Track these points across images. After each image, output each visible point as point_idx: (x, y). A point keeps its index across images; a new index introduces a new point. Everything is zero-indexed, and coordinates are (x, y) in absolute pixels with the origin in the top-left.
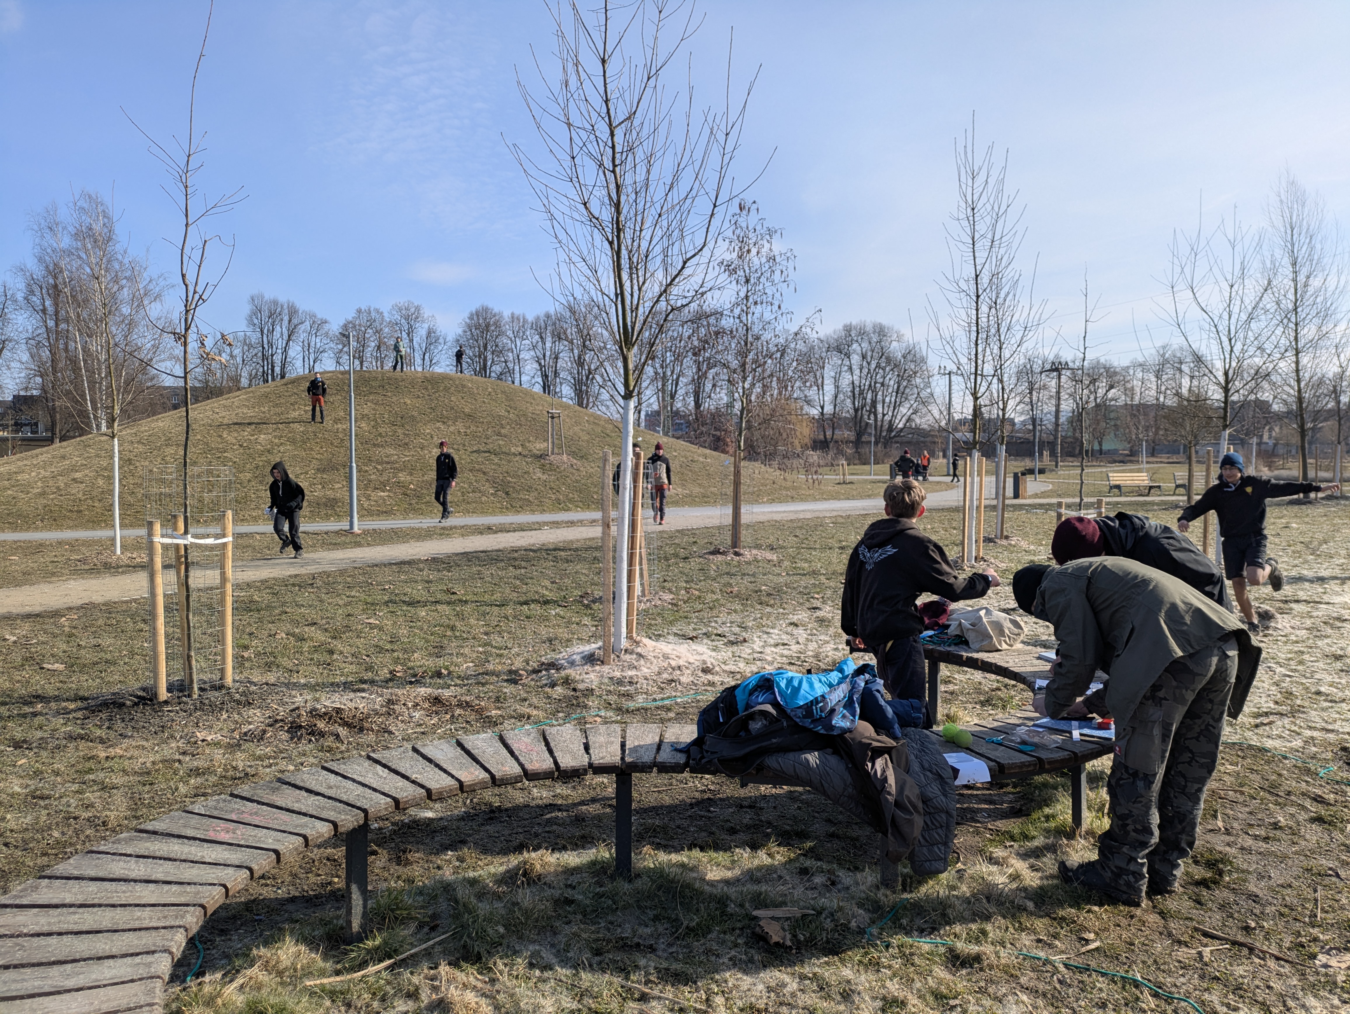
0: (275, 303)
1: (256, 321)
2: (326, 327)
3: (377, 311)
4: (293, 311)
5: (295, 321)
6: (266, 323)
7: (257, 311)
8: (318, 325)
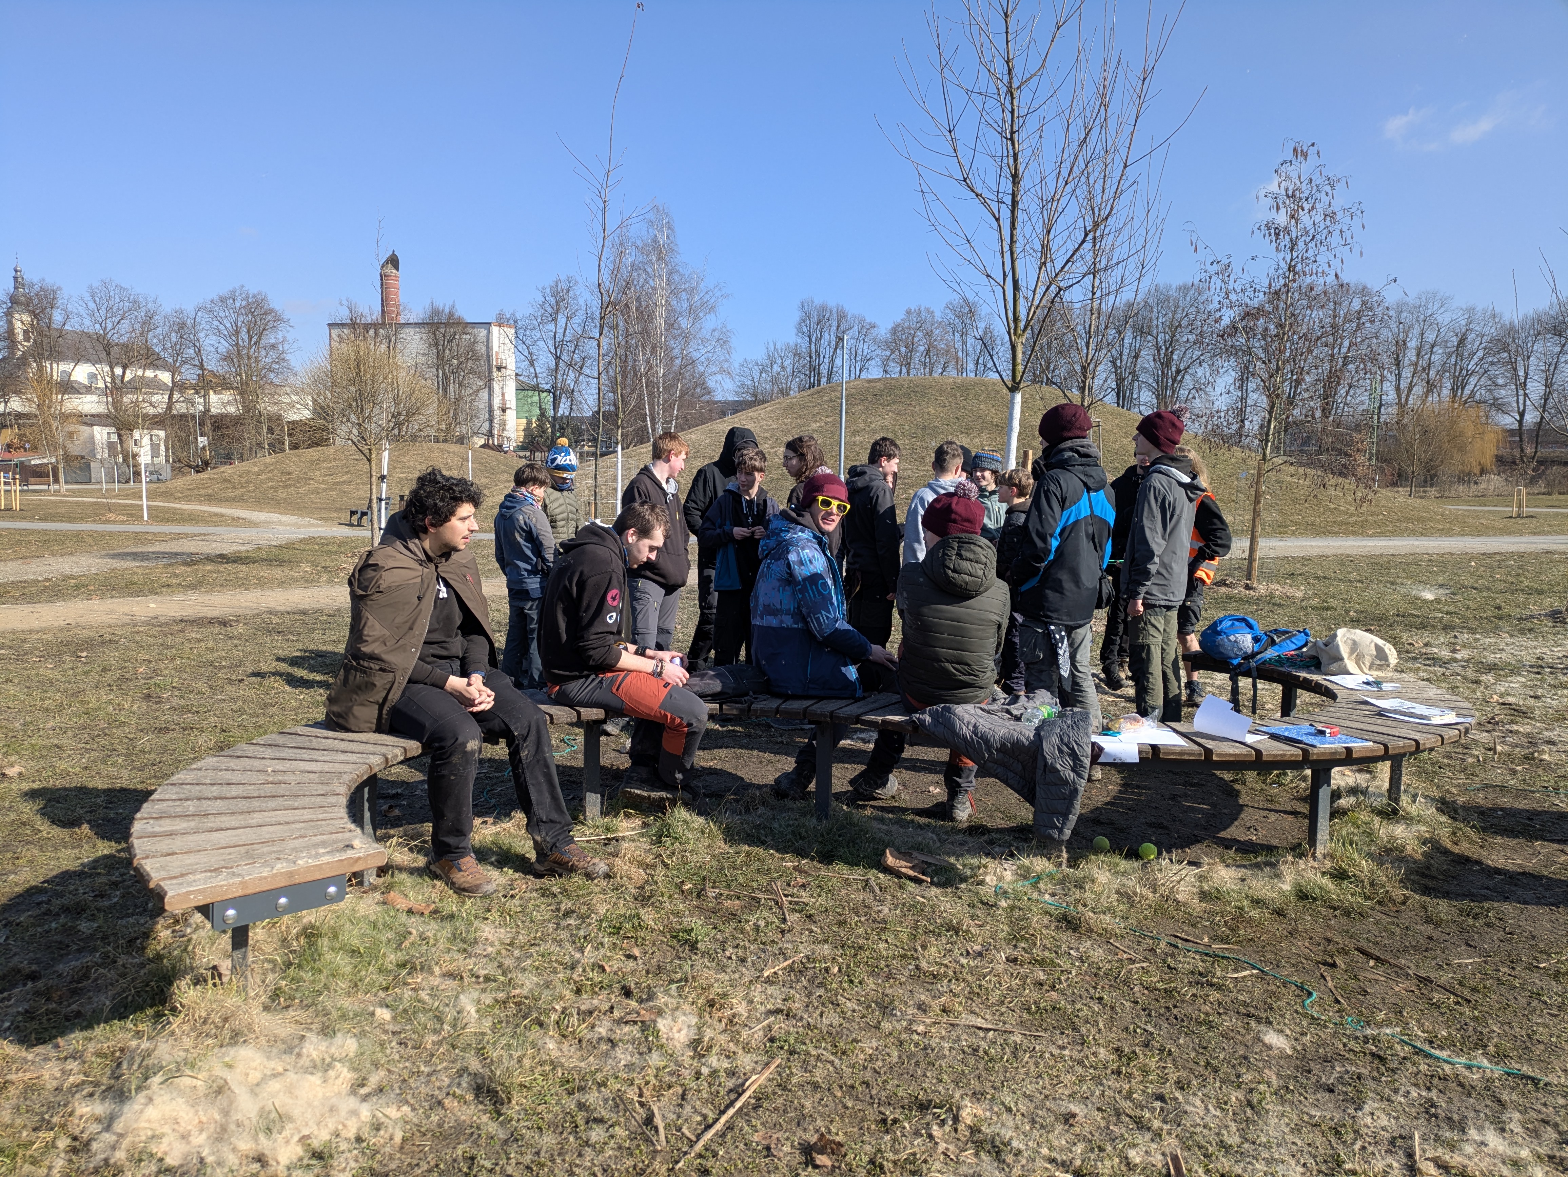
0: (824, 308)
1: (805, 329)
2: (874, 332)
3: (928, 310)
4: (842, 316)
5: (843, 327)
6: (814, 331)
7: (806, 318)
8: (866, 329)
